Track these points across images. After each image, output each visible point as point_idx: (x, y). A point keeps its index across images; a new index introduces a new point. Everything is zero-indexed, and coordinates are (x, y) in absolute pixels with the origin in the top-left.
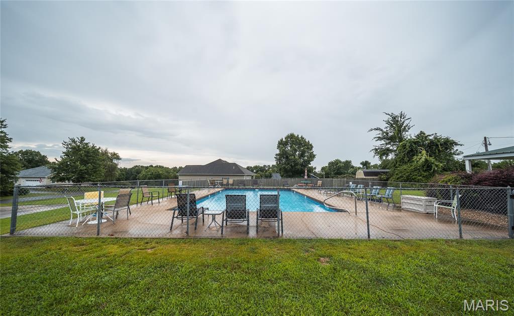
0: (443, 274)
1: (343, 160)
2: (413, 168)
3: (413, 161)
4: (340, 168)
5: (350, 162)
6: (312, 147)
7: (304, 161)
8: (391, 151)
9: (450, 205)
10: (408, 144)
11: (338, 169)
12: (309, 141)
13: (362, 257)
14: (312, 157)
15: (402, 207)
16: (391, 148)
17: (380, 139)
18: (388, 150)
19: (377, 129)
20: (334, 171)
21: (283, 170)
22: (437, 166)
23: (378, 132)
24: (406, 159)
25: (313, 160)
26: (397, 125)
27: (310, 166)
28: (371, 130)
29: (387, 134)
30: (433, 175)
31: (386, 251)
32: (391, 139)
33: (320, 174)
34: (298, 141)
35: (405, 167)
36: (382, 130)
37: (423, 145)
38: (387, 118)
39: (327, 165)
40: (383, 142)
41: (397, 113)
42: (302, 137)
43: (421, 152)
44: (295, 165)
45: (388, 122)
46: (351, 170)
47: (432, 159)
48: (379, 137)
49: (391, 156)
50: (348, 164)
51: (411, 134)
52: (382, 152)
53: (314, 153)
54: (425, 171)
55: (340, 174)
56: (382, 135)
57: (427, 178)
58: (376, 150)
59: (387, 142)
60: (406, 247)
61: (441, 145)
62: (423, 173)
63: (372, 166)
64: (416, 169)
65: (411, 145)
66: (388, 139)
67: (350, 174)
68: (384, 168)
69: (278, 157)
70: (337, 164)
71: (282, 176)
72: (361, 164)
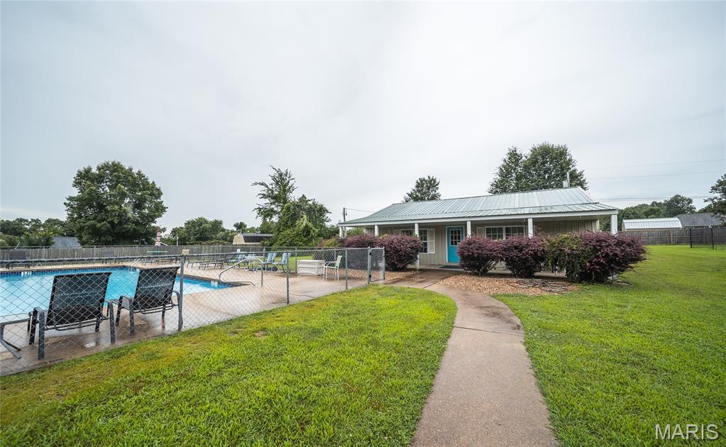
0: (348, 314)
1: (210, 219)
2: (295, 232)
3: (295, 226)
4: (205, 230)
5: (221, 223)
6: (160, 194)
7: (142, 216)
8: (275, 212)
9: (333, 265)
10: (292, 207)
11: (201, 233)
12: (153, 183)
13: (292, 321)
14: (160, 210)
15: (299, 272)
16: (275, 209)
17: (264, 196)
18: (272, 210)
19: (262, 184)
20: (196, 235)
21: (90, 231)
22: (314, 231)
23: (263, 188)
24: (290, 223)
25: (161, 216)
26: (282, 182)
27: (153, 225)
28: (256, 184)
29: (272, 192)
30: (310, 240)
31: (308, 310)
32: (276, 199)
33: (169, 240)
34: (130, 178)
35: (288, 231)
36: (267, 186)
37: (304, 210)
38: (273, 173)
39: (183, 226)
40: (267, 201)
41: (283, 171)
42: (139, 173)
43: (302, 217)
44: (120, 223)
45: (274, 178)
46: (221, 234)
47: (310, 225)
48: (264, 195)
49: (275, 219)
50: (217, 225)
51: (294, 196)
52: (267, 213)
53: (165, 204)
54: (305, 236)
55: (206, 239)
56: (267, 192)
57: (306, 243)
58: (260, 209)
59: (272, 201)
60: (319, 304)
61: (318, 211)
62: (303, 238)
63: (248, 229)
64: (298, 235)
65: (294, 209)
66: (273, 198)
67: (220, 239)
68: (262, 232)
69: (75, 204)
70: (201, 224)
71: (83, 244)
72: (235, 226)
